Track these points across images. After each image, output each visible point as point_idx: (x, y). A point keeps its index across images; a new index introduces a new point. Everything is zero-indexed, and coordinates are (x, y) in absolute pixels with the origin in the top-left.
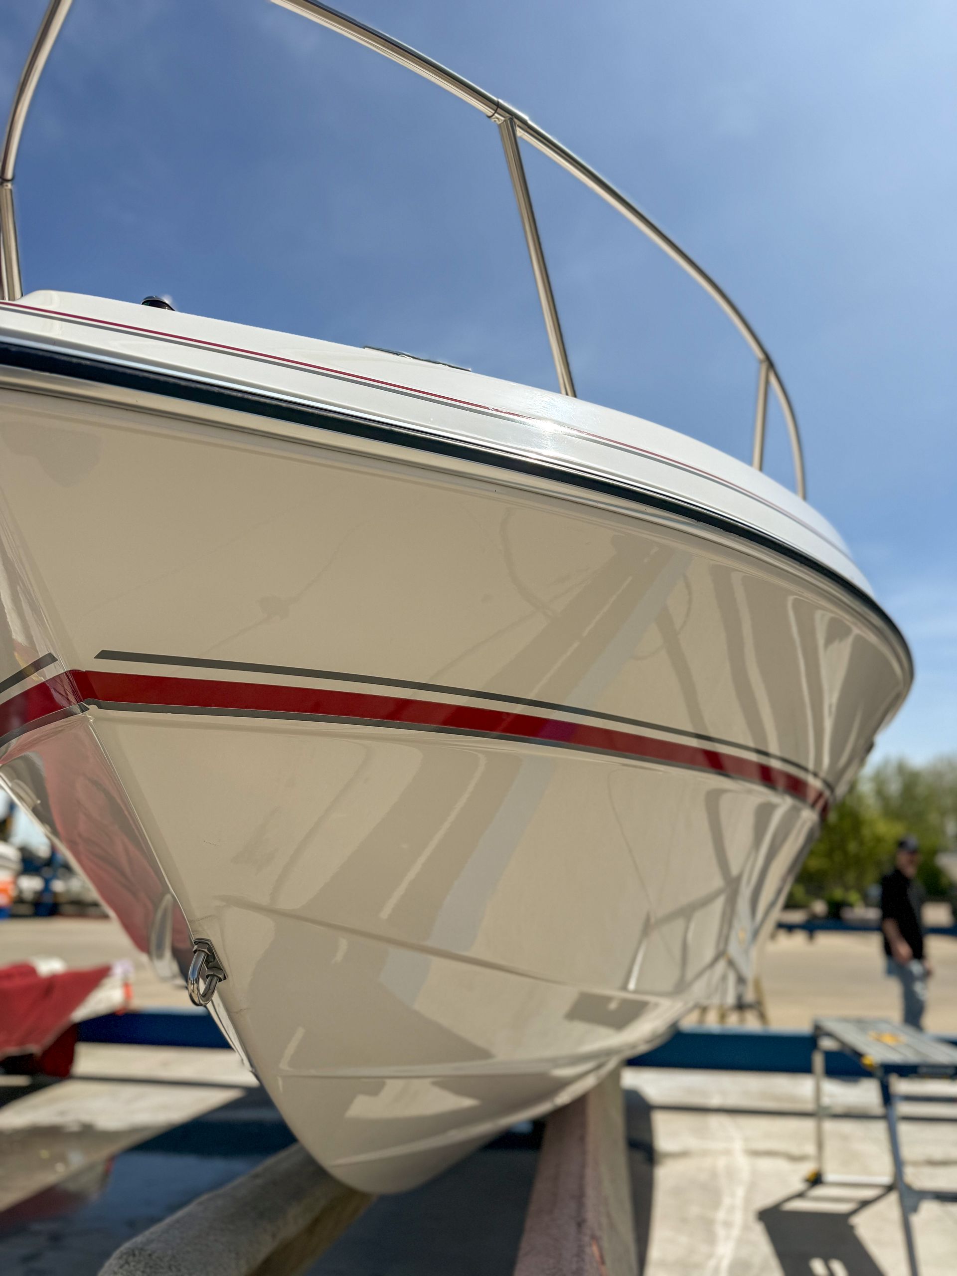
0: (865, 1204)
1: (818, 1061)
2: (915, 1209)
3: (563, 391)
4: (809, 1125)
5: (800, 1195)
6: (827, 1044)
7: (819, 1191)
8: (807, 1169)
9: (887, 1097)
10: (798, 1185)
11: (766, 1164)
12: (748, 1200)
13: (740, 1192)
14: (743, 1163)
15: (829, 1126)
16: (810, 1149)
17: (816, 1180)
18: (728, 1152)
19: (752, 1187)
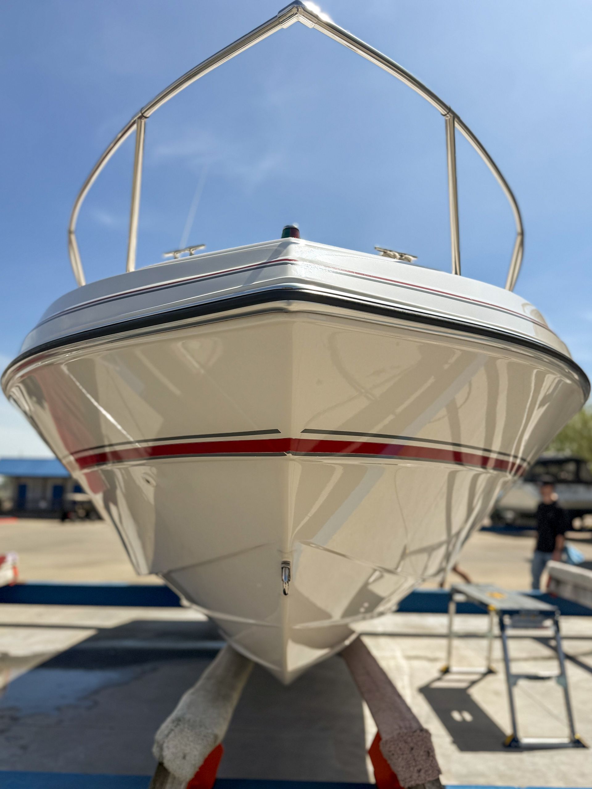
0: (473, 683)
1: (452, 607)
2: (515, 684)
3: (454, 272)
4: (444, 642)
5: (439, 679)
6: (459, 598)
7: (448, 677)
8: (441, 665)
9: (502, 627)
10: (436, 674)
11: (416, 664)
12: (411, 683)
13: (406, 679)
14: (404, 663)
15: (456, 643)
16: (442, 654)
17: (446, 671)
18: (394, 658)
19: (412, 676)
